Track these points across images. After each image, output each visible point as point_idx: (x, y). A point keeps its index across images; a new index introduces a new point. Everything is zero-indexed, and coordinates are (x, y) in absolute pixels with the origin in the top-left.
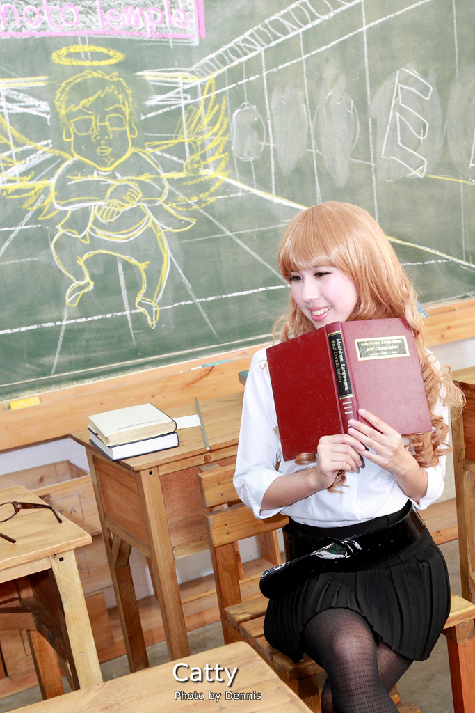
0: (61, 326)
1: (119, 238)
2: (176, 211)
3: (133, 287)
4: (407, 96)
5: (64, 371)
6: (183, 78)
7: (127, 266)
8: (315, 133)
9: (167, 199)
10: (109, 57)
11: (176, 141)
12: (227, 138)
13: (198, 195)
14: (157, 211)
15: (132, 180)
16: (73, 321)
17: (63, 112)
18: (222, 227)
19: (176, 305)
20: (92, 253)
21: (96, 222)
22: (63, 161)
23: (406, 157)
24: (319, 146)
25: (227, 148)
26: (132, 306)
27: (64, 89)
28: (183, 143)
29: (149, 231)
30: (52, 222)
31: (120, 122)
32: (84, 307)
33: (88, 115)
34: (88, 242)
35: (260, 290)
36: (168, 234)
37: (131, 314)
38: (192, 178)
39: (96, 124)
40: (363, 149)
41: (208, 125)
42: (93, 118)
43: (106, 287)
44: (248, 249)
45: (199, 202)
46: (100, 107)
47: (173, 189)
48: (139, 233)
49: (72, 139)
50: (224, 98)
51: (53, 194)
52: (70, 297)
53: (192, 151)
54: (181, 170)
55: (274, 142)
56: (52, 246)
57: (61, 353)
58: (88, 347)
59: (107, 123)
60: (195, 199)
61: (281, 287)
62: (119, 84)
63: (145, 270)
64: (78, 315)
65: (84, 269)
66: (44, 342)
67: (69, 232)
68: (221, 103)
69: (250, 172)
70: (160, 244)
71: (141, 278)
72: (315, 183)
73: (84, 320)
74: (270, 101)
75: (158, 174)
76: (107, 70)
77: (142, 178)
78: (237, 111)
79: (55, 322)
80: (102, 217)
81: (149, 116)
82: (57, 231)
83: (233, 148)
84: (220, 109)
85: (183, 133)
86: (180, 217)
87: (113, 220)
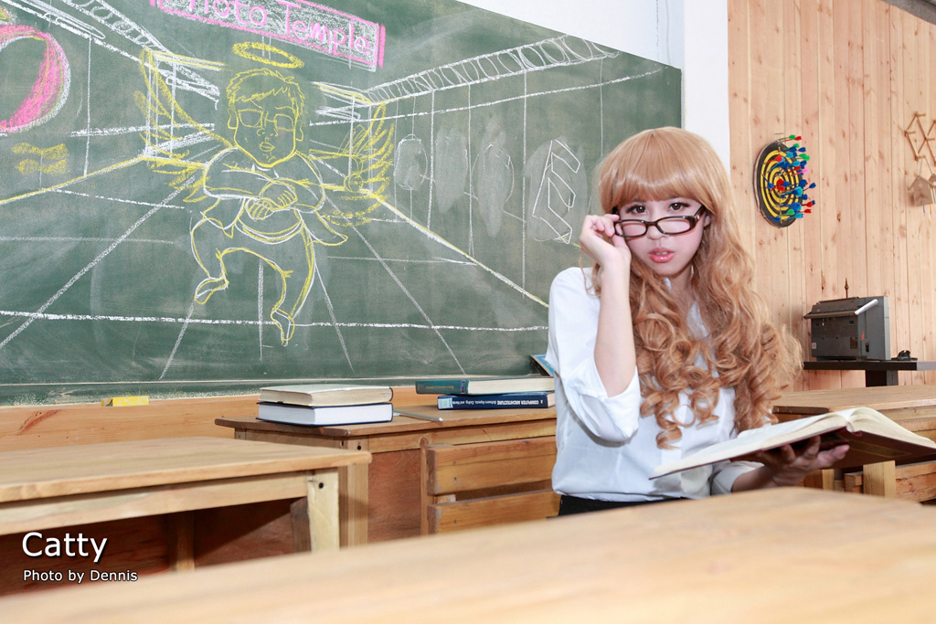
0: (183, 323)
1: (266, 240)
2: (330, 223)
3: (272, 295)
4: (558, 165)
5: (175, 378)
6: (356, 97)
7: (269, 271)
8: (473, 178)
9: (322, 210)
10: (289, 61)
11: (341, 155)
12: (390, 163)
13: (354, 213)
14: (310, 220)
15: (290, 183)
16: (197, 321)
17: (232, 100)
18: (374, 251)
19: (314, 324)
20: (234, 249)
21: (244, 217)
22: (223, 147)
23: (555, 222)
24: (476, 191)
25: (389, 173)
26: (266, 317)
27: (238, 80)
28: (348, 158)
29: (298, 237)
30: (198, 208)
31: (288, 123)
32: (213, 308)
33: (258, 109)
34: (232, 237)
35: (403, 325)
36: (317, 246)
37: (264, 325)
38: (352, 195)
39: (263, 119)
40: (516, 203)
41: (374, 146)
42: (262, 113)
43: (241, 288)
44: (396, 279)
45: (354, 220)
46: (271, 104)
47: (330, 201)
48: (287, 238)
49: (236, 128)
50: (393, 125)
51: (204, 179)
52: (200, 292)
53: (354, 168)
54: (341, 184)
55: (434, 178)
56: (192, 233)
57: (175, 356)
58: (208, 353)
59: (275, 121)
60: (351, 216)
61: (425, 327)
62: (293, 88)
63: (287, 279)
64: (204, 315)
65: (222, 264)
66: (160, 338)
67: (214, 221)
68: (389, 129)
69: (408, 200)
70: (307, 254)
71: (281, 286)
72: (469, 226)
73: (210, 322)
74: (435, 139)
75: (318, 182)
76: (285, 72)
77: (299, 183)
78: (403, 140)
79: (176, 318)
80: (251, 213)
81: (318, 124)
82: (201, 217)
83: (394, 175)
84: (387, 134)
85: (348, 149)
86: (332, 231)
87: (262, 219)
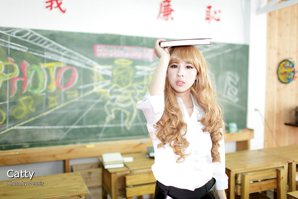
3: (125, 118)
11: (142, 83)
20: (116, 109)
43: (118, 118)
65: (113, 112)
70: (134, 108)
85: (144, 81)
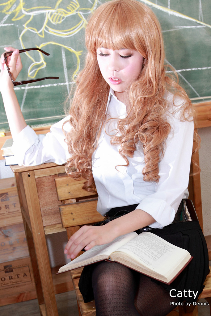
0: (24, 90)
1: (64, 35)
3: (71, 67)
7: (68, 53)
16: (32, 87)
20: (46, 44)
21: (49, 24)
30: (21, 22)
34: (43, 36)
37: (69, 85)
43: (54, 65)
47: (100, 3)
48: (76, 31)
51: (22, 4)
52: (31, 71)
56: (20, 38)
57: (24, 107)
58: (41, 104)
63: (80, 56)
67: (32, 29)
71: (77, 61)
73: (39, 87)
79: (21, 87)
80: (52, 20)
87: (60, 22)
